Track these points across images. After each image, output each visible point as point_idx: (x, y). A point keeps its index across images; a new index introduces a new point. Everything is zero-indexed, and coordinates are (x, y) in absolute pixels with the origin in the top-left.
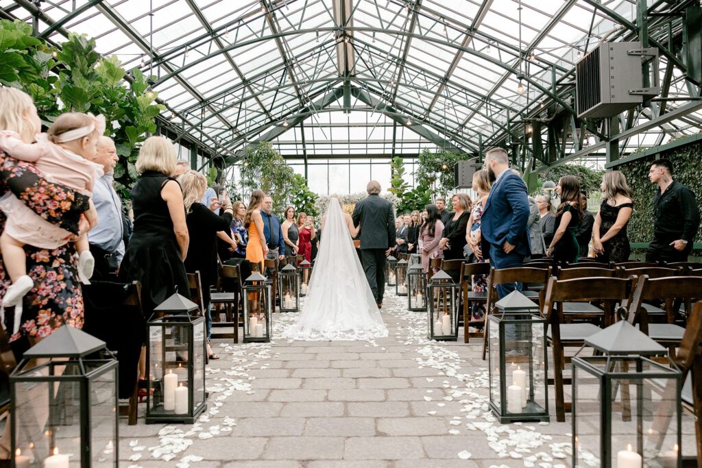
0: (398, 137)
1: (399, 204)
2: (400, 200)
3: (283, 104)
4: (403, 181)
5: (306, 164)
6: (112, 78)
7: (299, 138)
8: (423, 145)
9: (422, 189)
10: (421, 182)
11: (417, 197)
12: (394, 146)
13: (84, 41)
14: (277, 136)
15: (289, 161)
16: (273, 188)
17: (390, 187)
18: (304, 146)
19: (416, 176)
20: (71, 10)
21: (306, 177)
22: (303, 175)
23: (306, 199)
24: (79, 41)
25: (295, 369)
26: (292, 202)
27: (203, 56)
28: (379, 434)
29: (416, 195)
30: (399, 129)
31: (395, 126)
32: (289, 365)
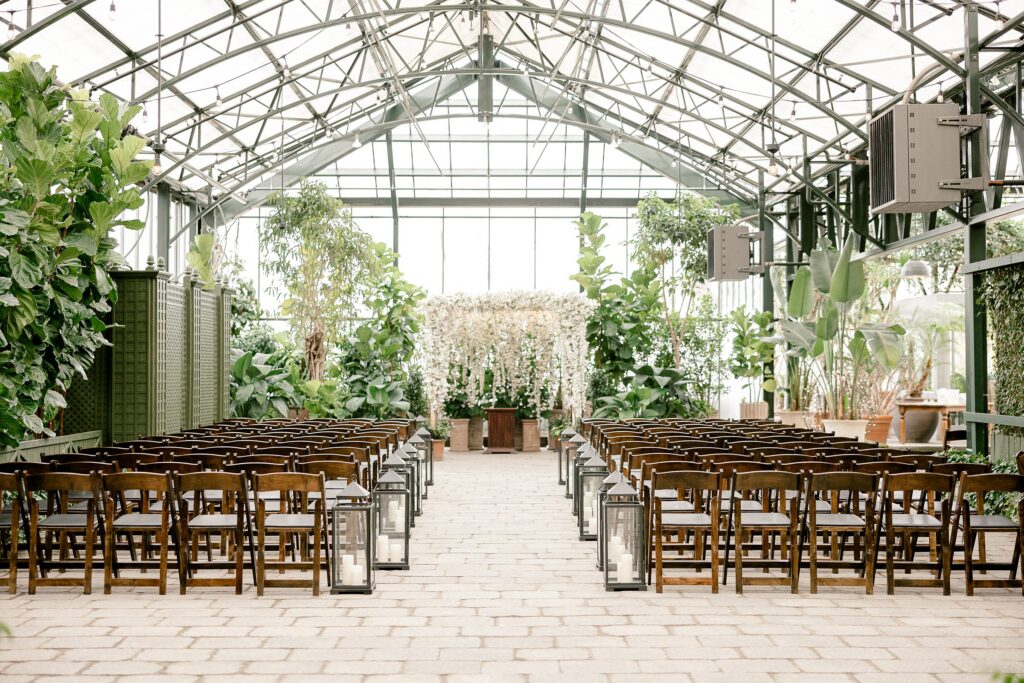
0: (594, 165)
1: (592, 313)
2: (594, 304)
3: (353, 101)
4: (602, 259)
5: (395, 216)
6: (80, 129)
7: (383, 165)
8: (647, 183)
9: (644, 279)
10: (642, 261)
11: (632, 296)
12: (585, 183)
13: (36, 67)
14: (335, 160)
15: (358, 211)
16: (327, 273)
17: (576, 270)
18: (392, 182)
19: (632, 249)
20: (24, 27)
21: (396, 250)
22: (390, 245)
23: (396, 297)
24: (30, 68)
25: (415, 608)
26: (367, 303)
27: (219, 55)
28: (516, 659)
29: (630, 289)
30: (596, 148)
31: (587, 142)
32: (406, 604)
